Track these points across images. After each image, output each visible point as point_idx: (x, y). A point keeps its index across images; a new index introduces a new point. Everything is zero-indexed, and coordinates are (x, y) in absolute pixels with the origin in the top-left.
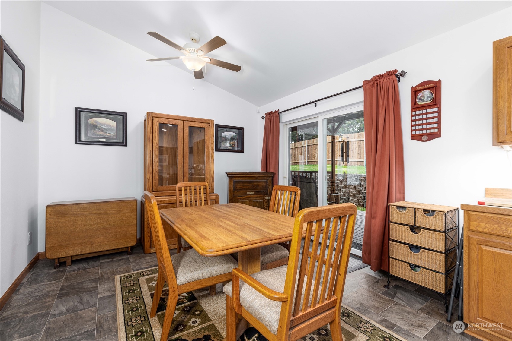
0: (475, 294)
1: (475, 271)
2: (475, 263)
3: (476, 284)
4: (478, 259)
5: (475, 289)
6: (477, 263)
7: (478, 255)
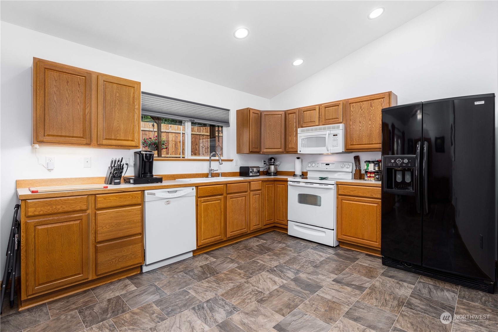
0: (33, 269)
1: (33, 249)
2: (32, 243)
3: (33, 260)
4: (35, 238)
5: (32, 265)
6: (34, 242)
7: (35, 236)
